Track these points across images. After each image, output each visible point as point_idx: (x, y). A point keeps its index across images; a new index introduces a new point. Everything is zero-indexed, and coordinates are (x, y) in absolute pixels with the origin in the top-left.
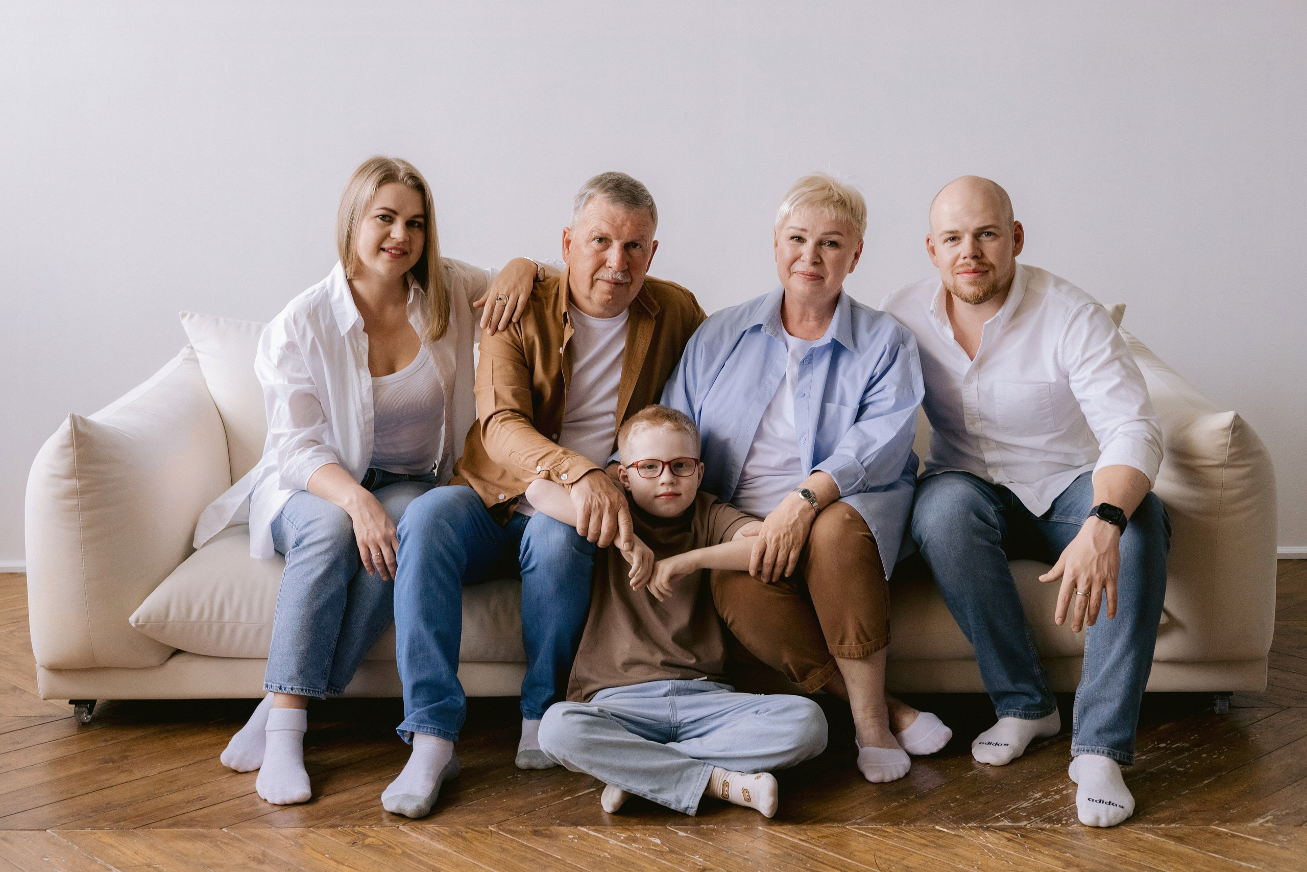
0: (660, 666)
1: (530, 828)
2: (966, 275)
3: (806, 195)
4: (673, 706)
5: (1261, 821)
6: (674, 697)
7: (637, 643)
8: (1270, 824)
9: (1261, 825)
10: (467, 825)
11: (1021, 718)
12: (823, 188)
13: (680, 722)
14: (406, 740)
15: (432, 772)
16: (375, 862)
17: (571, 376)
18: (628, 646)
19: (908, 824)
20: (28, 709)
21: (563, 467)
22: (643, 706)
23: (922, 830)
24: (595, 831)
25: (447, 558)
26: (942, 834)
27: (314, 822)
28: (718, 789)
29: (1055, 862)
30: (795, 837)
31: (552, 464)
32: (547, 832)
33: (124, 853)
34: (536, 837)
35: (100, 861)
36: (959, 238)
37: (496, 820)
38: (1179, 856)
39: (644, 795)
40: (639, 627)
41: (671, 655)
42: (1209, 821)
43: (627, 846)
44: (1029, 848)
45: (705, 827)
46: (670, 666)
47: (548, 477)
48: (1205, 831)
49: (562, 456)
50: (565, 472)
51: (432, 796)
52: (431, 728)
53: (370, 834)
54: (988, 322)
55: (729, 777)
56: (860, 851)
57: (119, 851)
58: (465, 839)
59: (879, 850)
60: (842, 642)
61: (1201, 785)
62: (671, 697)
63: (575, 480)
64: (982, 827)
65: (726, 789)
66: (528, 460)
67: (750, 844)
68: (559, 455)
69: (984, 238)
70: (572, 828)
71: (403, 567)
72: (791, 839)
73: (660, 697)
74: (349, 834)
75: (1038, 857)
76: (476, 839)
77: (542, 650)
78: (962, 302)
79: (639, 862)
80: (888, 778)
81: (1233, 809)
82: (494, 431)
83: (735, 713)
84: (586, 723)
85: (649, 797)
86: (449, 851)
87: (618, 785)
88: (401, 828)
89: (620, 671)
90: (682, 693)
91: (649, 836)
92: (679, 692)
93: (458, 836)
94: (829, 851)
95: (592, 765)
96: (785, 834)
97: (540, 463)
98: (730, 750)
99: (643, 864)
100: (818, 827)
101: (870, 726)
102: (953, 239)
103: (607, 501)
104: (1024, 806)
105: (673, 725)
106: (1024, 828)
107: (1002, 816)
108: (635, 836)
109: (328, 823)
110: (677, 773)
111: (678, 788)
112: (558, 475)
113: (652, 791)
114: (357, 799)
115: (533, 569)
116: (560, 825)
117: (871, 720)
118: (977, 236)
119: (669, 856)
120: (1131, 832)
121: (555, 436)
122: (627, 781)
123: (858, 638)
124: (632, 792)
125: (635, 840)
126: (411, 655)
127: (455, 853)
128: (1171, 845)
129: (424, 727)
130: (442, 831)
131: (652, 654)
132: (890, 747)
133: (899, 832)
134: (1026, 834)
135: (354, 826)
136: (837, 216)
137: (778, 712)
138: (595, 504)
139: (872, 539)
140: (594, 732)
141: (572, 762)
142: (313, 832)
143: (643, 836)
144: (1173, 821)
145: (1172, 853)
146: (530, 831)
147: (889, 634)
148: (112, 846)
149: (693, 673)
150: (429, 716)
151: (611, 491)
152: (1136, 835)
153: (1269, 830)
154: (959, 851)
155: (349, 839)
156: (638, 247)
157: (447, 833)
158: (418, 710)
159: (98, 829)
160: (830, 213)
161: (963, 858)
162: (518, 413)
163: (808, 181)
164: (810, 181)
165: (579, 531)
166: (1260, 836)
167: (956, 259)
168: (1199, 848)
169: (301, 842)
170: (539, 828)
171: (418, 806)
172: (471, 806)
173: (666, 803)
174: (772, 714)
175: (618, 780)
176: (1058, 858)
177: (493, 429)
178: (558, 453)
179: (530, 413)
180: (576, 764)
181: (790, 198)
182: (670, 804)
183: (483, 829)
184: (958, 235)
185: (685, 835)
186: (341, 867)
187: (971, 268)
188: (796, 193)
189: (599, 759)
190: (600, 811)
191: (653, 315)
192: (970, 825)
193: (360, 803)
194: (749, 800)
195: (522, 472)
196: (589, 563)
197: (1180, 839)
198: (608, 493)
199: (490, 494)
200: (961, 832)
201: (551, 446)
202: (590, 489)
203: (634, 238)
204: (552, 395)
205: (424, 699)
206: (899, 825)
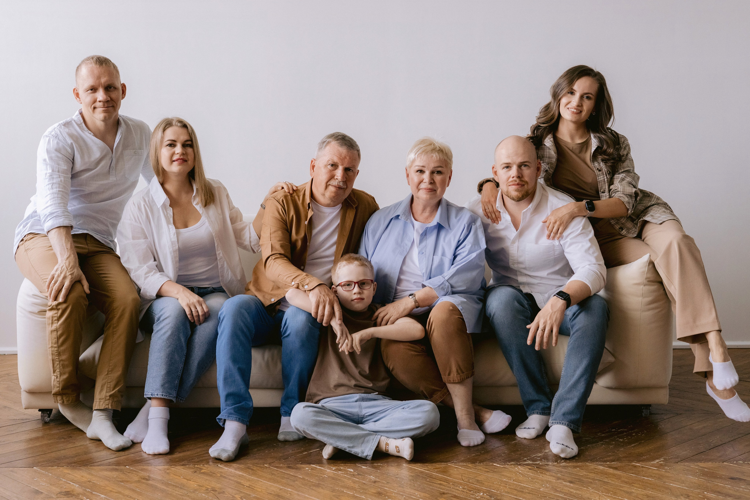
0: (353, 387)
1: (286, 465)
2: (514, 186)
3: (423, 148)
4: (360, 407)
5: (658, 461)
6: (361, 403)
7: (342, 375)
8: (662, 462)
9: (658, 462)
10: (253, 464)
11: (541, 415)
12: (430, 144)
13: (364, 415)
14: (221, 424)
15: (235, 439)
16: (207, 480)
17: (311, 235)
18: (337, 376)
19: (480, 463)
20: (14, 416)
21: (306, 282)
22: (345, 407)
23: (487, 466)
24: (319, 466)
25: (245, 330)
26: (496, 467)
27: (173, 462)
28: (383, 447)
29: (552, 478)
30: (422, 469)
31: (300, 281)
32: (295, 467)
33: (75, 477)
34: (289, 469)
35: (64, 480)
36: (511, 167)
37: (269, 462)
38: (614, 475)
39: (345, 449)
40: (343, 366)
41: (359, 381)
42: (632, 461)
43: (336, 473)
44: (540, 472)
45: (376, 464)
46: (358, 387)
47: (298, 288)
48: (629, 465)
49: (305, 276)
50: (306, 285)
51: (235, 450)
52: (235, 417)
53: (203, 468)
54: (525, 210)
55: (389, 441)
56: (454, 474)
57: (73, 476)
58: (252, 470)
59: (465, 474)
60: (449, 374)
61: (630, 446)
62: (359, 402)
63: (312, 288)
64: (517, 464)
65: (387, 447)
66: (288, 279)
67: (399, 471)
68: (304, 276)
69: (523, 167)
70: (308, 465)
71: (221, 334)
72: (420, 469)
73: (353, 402)
74: (193, 468)
75: (544, 476)
76: (258, 470)
77: (292, 379)
78: (511, 200)
79: (342, 479)
80: (472, 444)
81: (645, 456)
82: (270, 264)
83: (392, 410)
84: (316, 412)
85: (347, 450)
86: (245, 475)
87: (331, 444)
88: (219, 465)
89: (332, 389)
90: (365, 400)
91: (347, 468)
92: (363, 400)
93: (249, 468)
94: (439, 474)
95: (318, 433)
96: (417, 467)
97: (294, 280)
98: (390, 427)
99: (344, 480)
100: (434, 464)
101: (464, 419)
102: (507, 167)
103: (328, 299)
104: (539, 455)
105: (360, 417)
106: (539, 464)
107: (527, 459)
108: (340, 468)
109: (182, 464)
110: (362, 438)
111: (362, 446)
112: (303, 286)
113: (349, 447)
114: (196, 453)
115: (289, 335)
116: (301, 464)
117: (465, 416)
118: (520, 166)
119: (357, 477)
120: (591, 466)
121: (302, 268)
122: (336, 442)
123: (457, 371)
124: (339, 448)
125: (340, 470)
126: (225, 379)
127: (247, 476)
128: (611, 471)
129: (231, 417)
130: (241, 467)
131: (350, 380)
132: (474, 430)
133: (474, 466)
134: (539, 467)
135: (195, 465)
136: (440, 158)
137: (414, 408)
138: (321, 300)
139: (463, 319)
140: (319, 417)
141: (308, 432)
142: (173, 468)
143: (344, 468)
144: (613, 461)
145: (611, 474)
146: (286, 467)
147: (473, 370)
148: (69, 474)
149: (371, 390)
150: (234, 411)
151: (330, 294)
152: (594, 467)
153: (661, 465)
154: (505, 474)
155: (192, 470)
156: (351, 171)
157: (243, 467)
158: (228, 408)
159: (61, 467)
160: (436, 156)
161: (506, 476)
162: (283, 255)
163: (422, 142)
164: (423, 142)
165: (313, 315)
166: (656, 467)
167: (509, 178)
168: (625, 472)
169: (168, 471)
170: (290, 465)
171: (228, 455)
172: (255, 456)
173: (356, 453)
174: (411, 409)
175: (331, 441)
176: (554, 476)
177: (270, 263)
178: (303, 275)
179: (289, 256)
180: (310, 433)
181: (414, 151)
182: (358, 454)
183: (262, 466)
184: (510, 165)
185: (366, 468)
186: (189, 481)
187: (517, 183)
188: (417, 148)
189: (321, 430)
190: (322, 459)
191: (354, 206)
192: (511, 463)
193: (197, 455)
194: (399, 452)
195: (284, 285)
196: (317, 332)
197: (616, 468)
198: (328, 295)
199: (267, 299)
200: (506, 466)
201: (300, 272)
202: (319, 293)
203: (350, 166)
204: (301, 246)
205: (232, 402)
206: (475, 463)
